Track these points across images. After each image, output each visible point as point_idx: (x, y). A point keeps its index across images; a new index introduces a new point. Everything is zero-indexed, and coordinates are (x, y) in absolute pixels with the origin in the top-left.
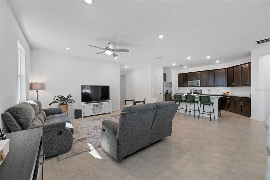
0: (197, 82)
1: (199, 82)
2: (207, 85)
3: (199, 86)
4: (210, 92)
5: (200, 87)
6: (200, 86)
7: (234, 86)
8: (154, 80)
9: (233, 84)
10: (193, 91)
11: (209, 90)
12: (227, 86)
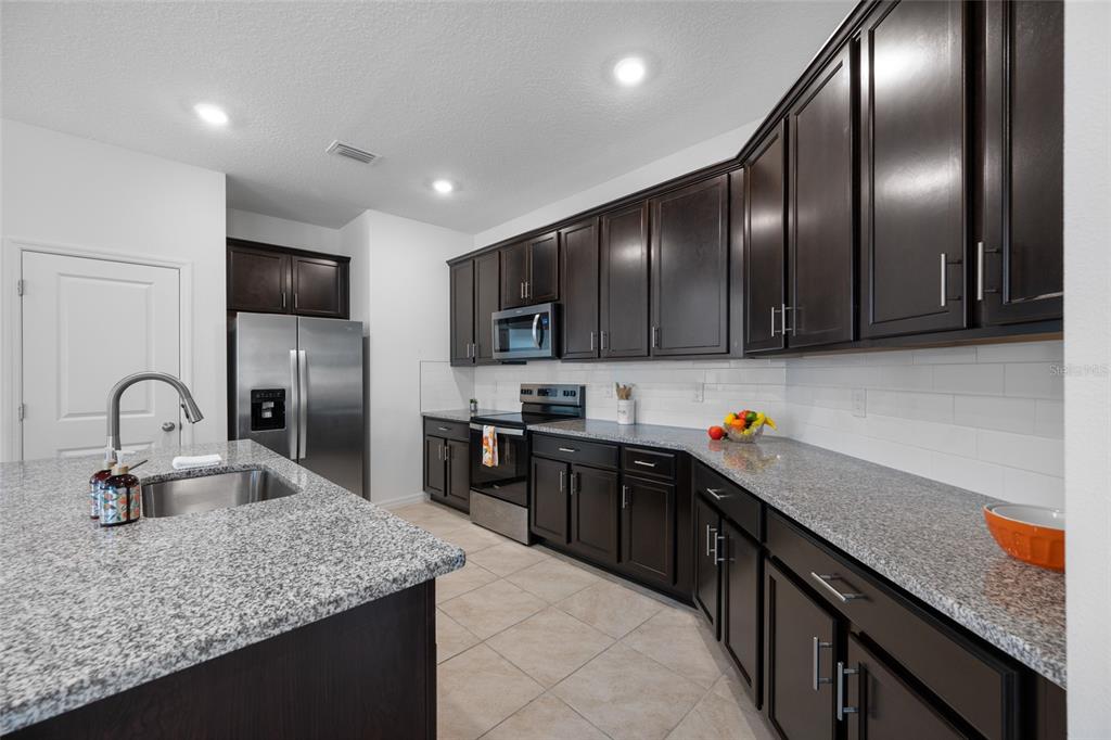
1: (546, 315)
2: (598, 346)
6: (559, 355)
7: (791, 346)
8: (28, 289)
9: (778, 320)
10: (535, 398)
11: (626, 393)
12: (746, 346)
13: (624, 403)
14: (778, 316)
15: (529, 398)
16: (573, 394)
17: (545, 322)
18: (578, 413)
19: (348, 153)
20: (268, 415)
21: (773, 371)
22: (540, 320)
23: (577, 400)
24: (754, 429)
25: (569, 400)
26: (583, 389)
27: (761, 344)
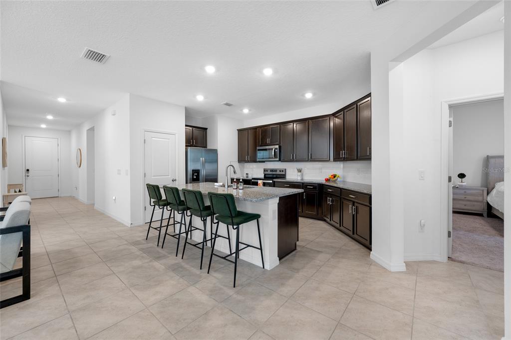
0: (272, 149)
1: (277, 149)
2: (293, 157)
3: (278, 159)
4: (302, 175)
5: (280, 163)
6: (280, 160)
7: (345, 160)
8: (146, 142)
9: (343, 154)
10: (269, 172)
11: (300, 171)
12: (334, 159)
13: (299, 173)
14: (342, 153)
15: (266, 173)
16: (283, 171)
17: (276, 150)
18: (284, 176)
19: (227, 104)
20: (195, 177)
21: (340, 165)
22: (275, 150)
23: (284, 173)
24: (336, 178)
25: (281, 173)
26: (285, 170)
27: (337, 158)
